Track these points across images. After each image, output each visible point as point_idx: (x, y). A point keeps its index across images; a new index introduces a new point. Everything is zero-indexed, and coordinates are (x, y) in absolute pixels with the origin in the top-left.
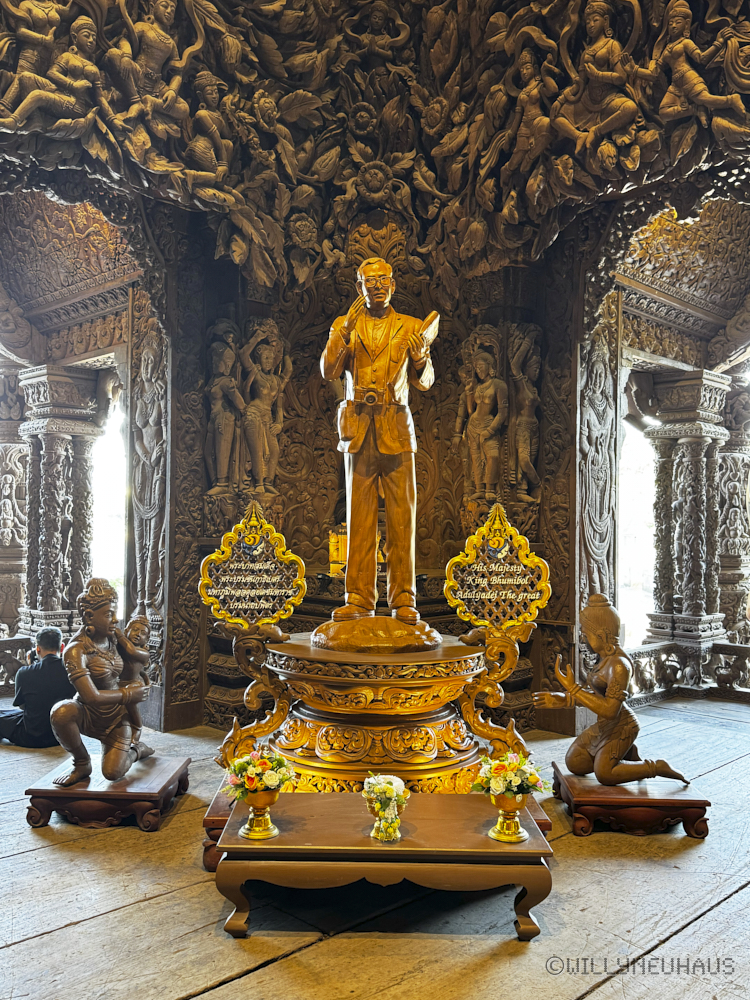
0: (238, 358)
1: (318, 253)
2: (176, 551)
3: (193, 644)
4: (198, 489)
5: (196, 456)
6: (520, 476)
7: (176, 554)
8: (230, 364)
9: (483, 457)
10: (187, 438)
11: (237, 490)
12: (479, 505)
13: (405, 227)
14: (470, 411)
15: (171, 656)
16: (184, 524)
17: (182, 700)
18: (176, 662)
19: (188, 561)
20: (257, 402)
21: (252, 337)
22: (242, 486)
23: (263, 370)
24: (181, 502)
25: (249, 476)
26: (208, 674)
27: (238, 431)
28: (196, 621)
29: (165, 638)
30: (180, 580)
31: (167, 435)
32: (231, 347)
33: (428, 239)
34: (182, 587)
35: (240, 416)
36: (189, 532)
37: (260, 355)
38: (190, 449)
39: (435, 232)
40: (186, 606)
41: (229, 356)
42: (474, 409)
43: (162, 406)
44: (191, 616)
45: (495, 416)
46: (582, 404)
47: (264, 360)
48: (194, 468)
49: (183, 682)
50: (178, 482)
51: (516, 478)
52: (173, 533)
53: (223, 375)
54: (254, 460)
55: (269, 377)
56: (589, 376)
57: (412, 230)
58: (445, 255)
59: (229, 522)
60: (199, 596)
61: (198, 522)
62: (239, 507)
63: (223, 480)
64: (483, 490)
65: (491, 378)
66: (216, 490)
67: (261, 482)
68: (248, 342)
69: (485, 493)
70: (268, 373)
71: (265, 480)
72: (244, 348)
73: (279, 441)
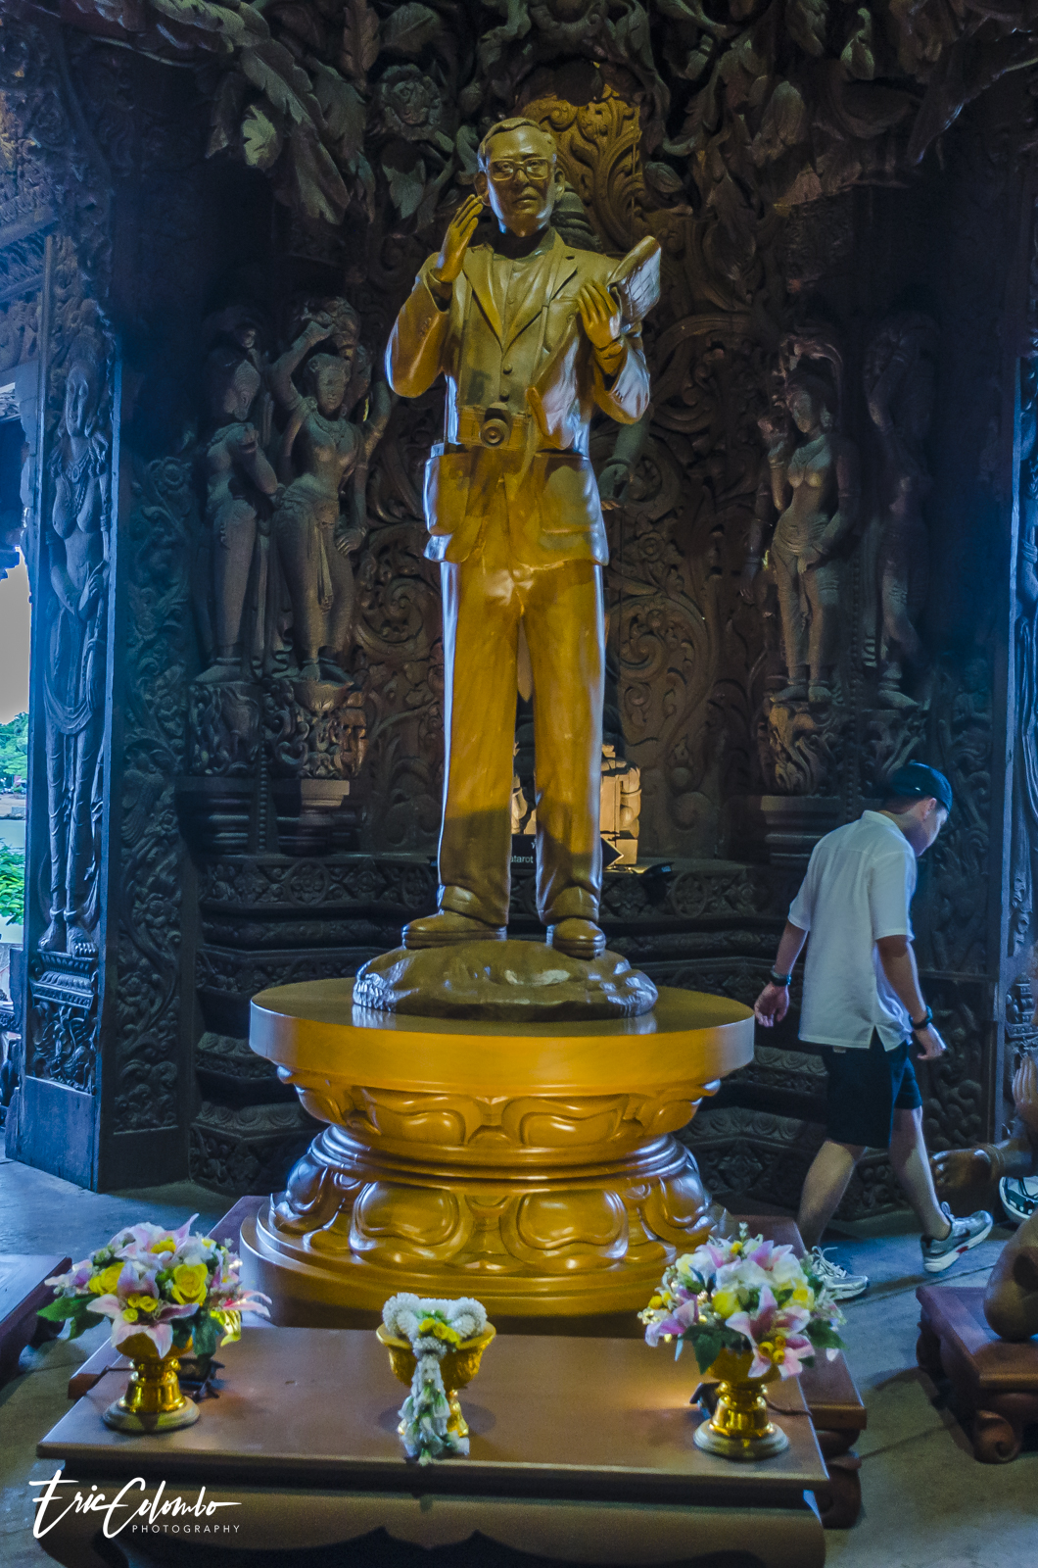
0: (268, 382)
1: (446, 155)
2: (125, 803)
3: (163, 1009)
4: (177, 669)
5: (173, 598)
6: (884, 649)
7: (128, 811)
8: (249, 394)
9: (804, 607)
10: (156, 557)
11: (259, 672)
12: (792, 714)
13: (637, 97)
14: (778, 504)
15: (114, 1031)
16: (146, 745)
17: (140, 1125)
18: (128, 1045)
19: (155, 828)
20: (307, 480)
21: (296, 337)
22: (272, 664)
23: (321, 410)
24: (138, 697)
25: (286, 643)
26: (199, 1074)
27: (264, 541)
28: (174, 958)
29: (101, 992)
30: (136, 867)
31: (110, 552)
32: (250, 359)
33: (689, 124)
34: (140, 883)
35: (265, 507)
36: (157, 763)
37: (315, 377)
38: (161, 581)
39: (702, 107)
40: (150, 925)
41: (246, 378)
42: (787, 502)
43: (102, 487)
44: (159, 946)
45: (830, 518)
47: (323, 388)
48: (168, 623)
49: (141, 1087)
50: (132, 652)
51: (877, 653)
52: (119, 763)
53: (232, 419)
54: (296, 609)
55: (335, 425)
57: (653, 104)
58: (726, 161)
59: (242, 742)
60: (179, 905)
61: (177, 742)
62: (264, 710)
63: (230, 650)
64: (804, 680)
65: (824, 431)
66: (214, 672)
67: (314, 654)
68: (289, 348)
69: (807, 686)
70: (333, 416)
71: (322, 651)
72: (280, 360)
73: (356, 569)
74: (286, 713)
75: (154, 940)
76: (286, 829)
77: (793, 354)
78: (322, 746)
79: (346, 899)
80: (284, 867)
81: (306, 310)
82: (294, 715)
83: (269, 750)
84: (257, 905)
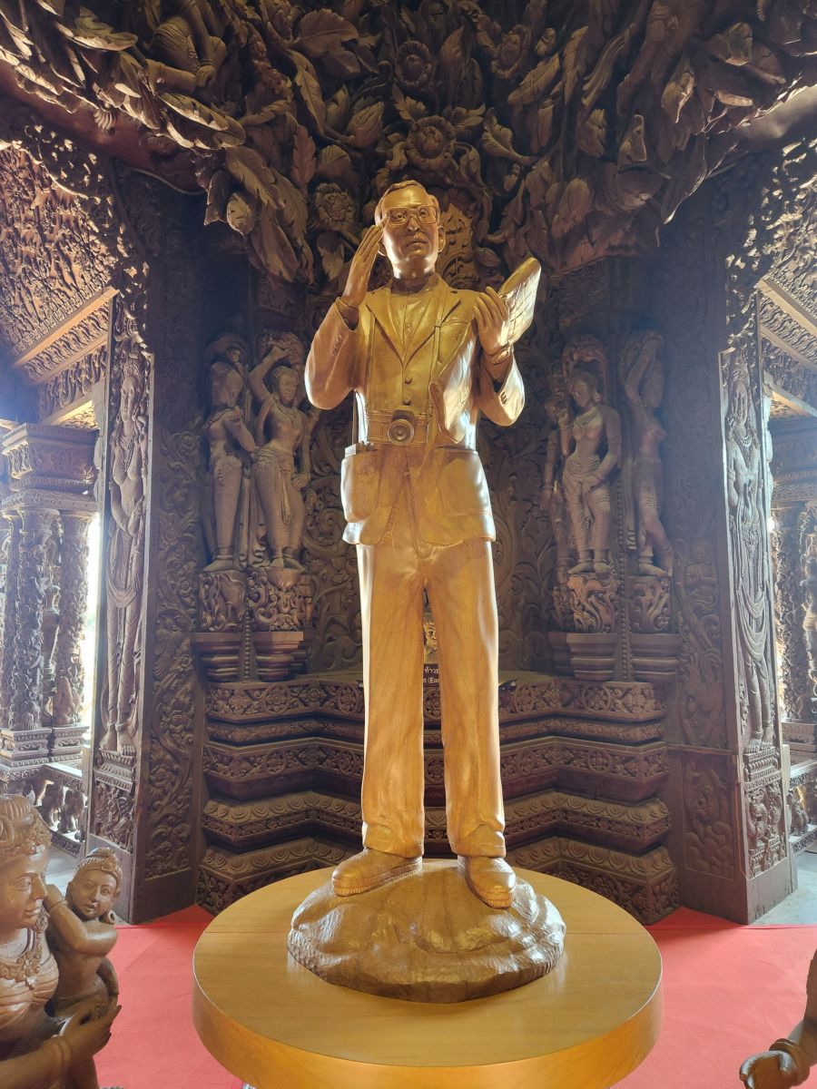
2: (157, 652)
3: (181, 787)
4: (192, 564)
5: (189, 519)
6: (643, 538)
7: (159, 657)
8: (236, 391)
9: (587, 513)
10: (178, 494)
11: (244, 564)
12: (586, 581)
13: (472, 207)
14: (565, 451)
15: (148, 807)
16: (171, 613)
17: (163, 871)
18: (155, 816)
19: (176, 667)
20: (274, 444)
21: (265, 355)
22: (252, 559)
23: (281, 401)
24: (165, 582)
25: (261, 545)
26: (204, 830)
27: (247, 482)
28: (188, 752)
29: (138, 780)
30: (163, 693)
31: (147, 490)
32: (237, 369)
33: (504, 222)
34: (166, 704)
35: (249, 461)
36: (178, 625)
37: (277, 381)
38: (181, 509)
39: (514, 209)
40: (172, 732)
42: (572, 450)
43: (143, 450)
44: (179, 746)
45: (603, 457)
46: (726, 438)
47: (283, 388)
48: (185, 535)
49: (166, 844)
50: (162, 554)
52: (152, 626)
54: (268, 524)
55: (290, 411)
56: (731, 401)
57: (482, 211)
58: (528, 243)
59: (234, 609)
60: (192, 717)
61: (192, 610)
62: (248, 588)
63: (226, 550)
64: (590, 559)
65: (595, 404)
66: (216, 565)
67: (280, 553)
68: (261, 361)
69: (592, 562)
70: (290, 405)
71: (284, 550)
72: (256, 369)
73: (304, 499)
74: (262, 590)
75: (175, 742)
76: (261, 664)
77: (572, 359)
78: (286, 610)
79: (301, 708)
80: (261, 690)
81: (271, 339)
82: (267, 591)
83: (251, 614)
84: (244, 717)
